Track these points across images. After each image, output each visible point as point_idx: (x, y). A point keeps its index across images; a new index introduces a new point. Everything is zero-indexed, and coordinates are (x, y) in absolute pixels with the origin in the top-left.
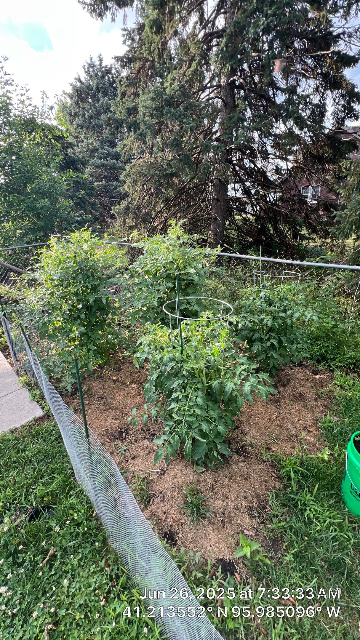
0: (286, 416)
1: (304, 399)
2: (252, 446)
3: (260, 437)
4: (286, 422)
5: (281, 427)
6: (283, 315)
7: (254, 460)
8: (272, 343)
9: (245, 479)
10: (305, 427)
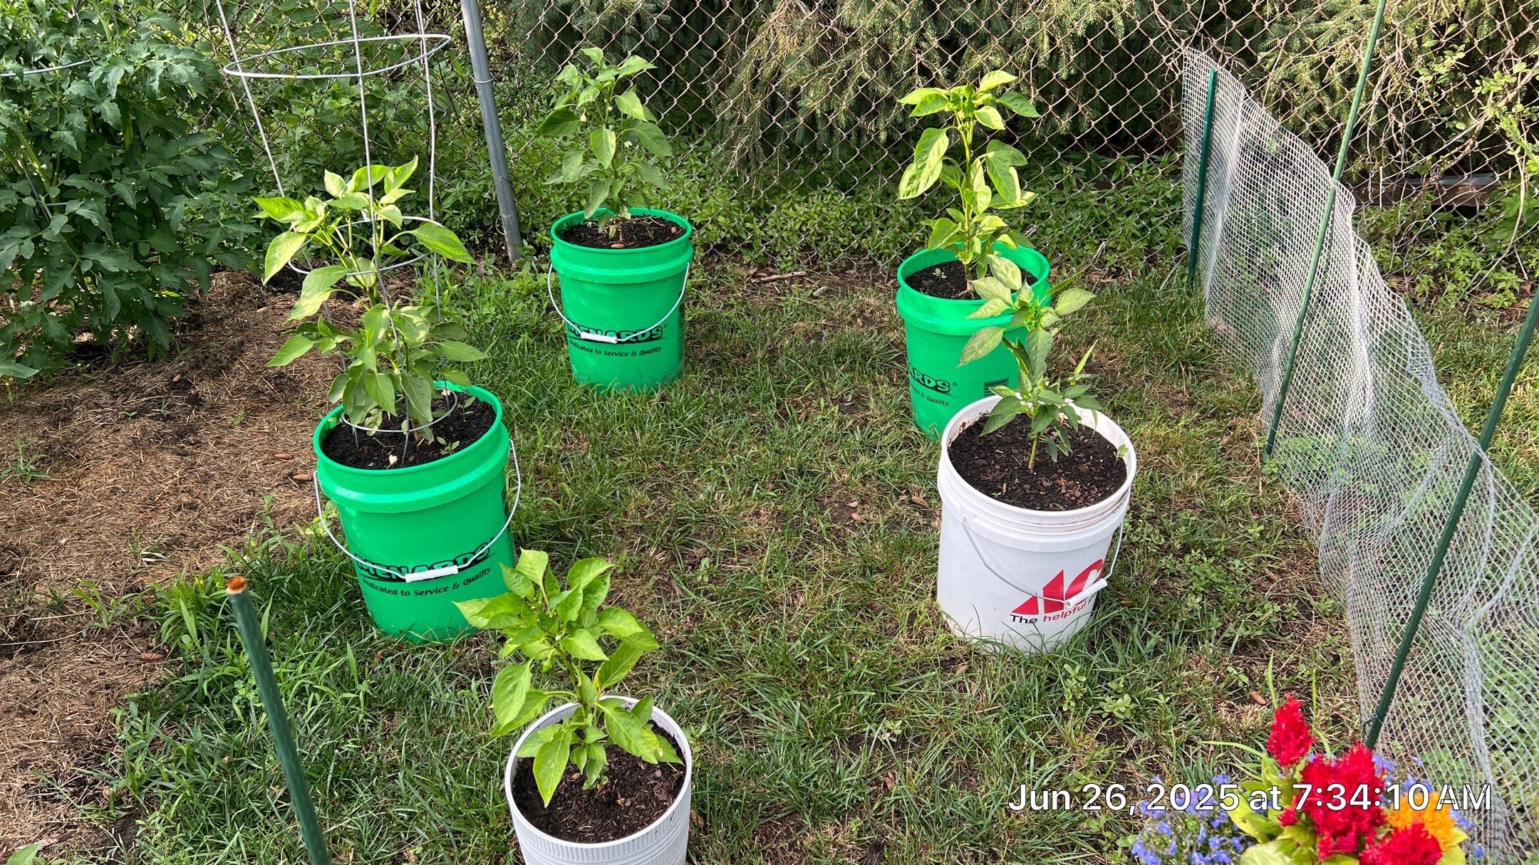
0: (220, 468)
1: (295, 390)
2: (59, 607)
3: (99, 566)
4: (218, 486)
5: (192, 507)
6: (76, 89)
7: (70, 647)
8: (73, 218)
9: (23, 713)
10: (291, 475)
